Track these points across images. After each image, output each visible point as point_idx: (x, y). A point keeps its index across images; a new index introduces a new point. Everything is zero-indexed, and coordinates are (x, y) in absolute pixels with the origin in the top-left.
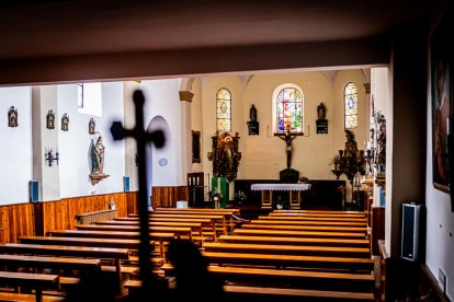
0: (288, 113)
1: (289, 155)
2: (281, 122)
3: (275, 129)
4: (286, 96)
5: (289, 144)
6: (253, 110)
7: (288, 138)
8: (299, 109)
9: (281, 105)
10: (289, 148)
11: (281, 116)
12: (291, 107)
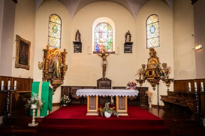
0: (102, 40)
1: (104, 68)
2: (97, 46)
3: (93, 49)
4: (101, 28)
5: (104, 60)
6: (78, 34)
7: (104, 55)
8: (110, 37)
9: (97, 34)
10: (105, 62)
11: (98, 41)
12: (105, 36)
